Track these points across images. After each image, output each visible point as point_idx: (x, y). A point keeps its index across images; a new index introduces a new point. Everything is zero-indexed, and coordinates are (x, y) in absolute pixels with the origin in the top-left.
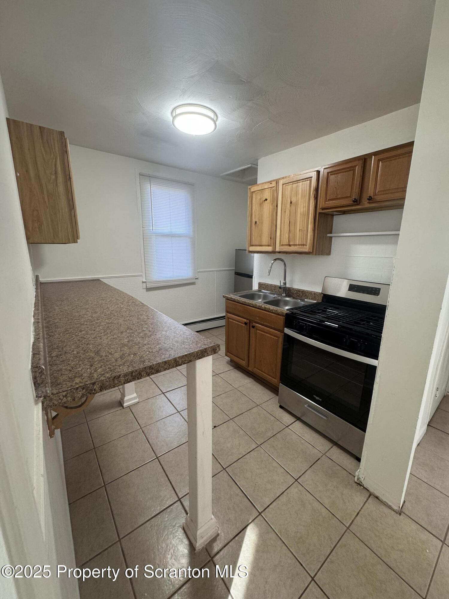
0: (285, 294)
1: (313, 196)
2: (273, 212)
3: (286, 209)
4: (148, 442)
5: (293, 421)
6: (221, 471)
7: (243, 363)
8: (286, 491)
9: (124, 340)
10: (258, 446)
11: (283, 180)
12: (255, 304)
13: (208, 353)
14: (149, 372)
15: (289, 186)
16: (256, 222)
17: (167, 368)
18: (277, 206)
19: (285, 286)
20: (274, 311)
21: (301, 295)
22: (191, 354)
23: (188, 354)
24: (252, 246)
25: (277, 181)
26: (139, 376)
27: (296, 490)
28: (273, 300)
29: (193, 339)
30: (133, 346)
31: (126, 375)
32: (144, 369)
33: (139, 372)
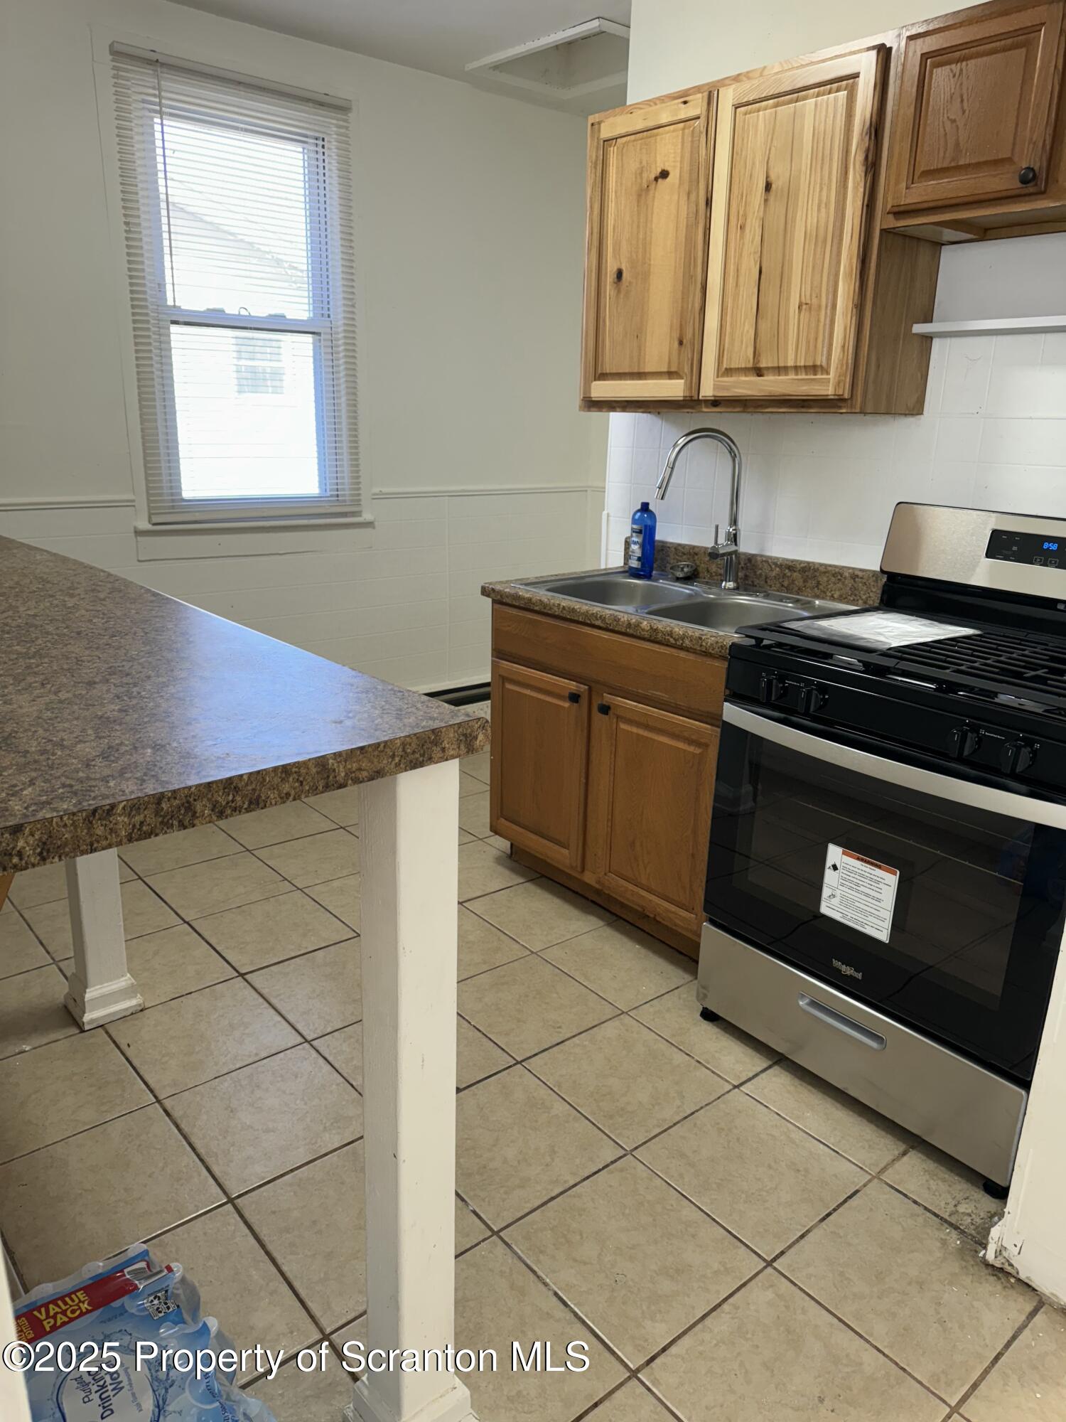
0: (736, 581)
1: (861, 157)
2: (690, 228)
3: (745, 216)
4: (188, 1149)
5: (759, 1069)
6: (484, 1240)
7: (562, 857)
8: (731, 1300)
9: (102, 705)
10: (625, 1155)
11: (734, 90)
12: (611, 615)
13: (443, 750)
14: (224, 803)
15: (761, 113)
16: (620, 274)
17: (293, 793)
18: (709, 203)
19: (733, 548)
20: (687, 642)
21: (799, 582)
22: (382, 745)
23: (369, 746)
24: (603, 376)
25: (711, 95)
26: (184, 815)
27: (770, 1295)
28: (687, 602)
29: (383, 703)
30: (146, 723)
31: (135, 806)
32: (205, 791)
33: (184, 801)
